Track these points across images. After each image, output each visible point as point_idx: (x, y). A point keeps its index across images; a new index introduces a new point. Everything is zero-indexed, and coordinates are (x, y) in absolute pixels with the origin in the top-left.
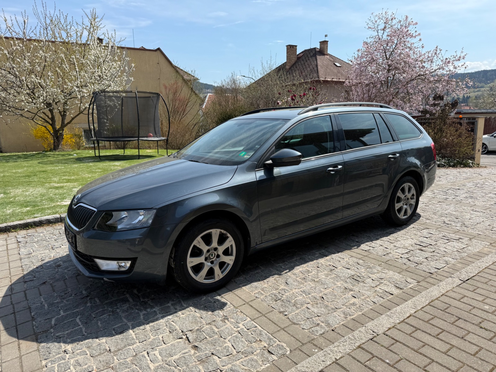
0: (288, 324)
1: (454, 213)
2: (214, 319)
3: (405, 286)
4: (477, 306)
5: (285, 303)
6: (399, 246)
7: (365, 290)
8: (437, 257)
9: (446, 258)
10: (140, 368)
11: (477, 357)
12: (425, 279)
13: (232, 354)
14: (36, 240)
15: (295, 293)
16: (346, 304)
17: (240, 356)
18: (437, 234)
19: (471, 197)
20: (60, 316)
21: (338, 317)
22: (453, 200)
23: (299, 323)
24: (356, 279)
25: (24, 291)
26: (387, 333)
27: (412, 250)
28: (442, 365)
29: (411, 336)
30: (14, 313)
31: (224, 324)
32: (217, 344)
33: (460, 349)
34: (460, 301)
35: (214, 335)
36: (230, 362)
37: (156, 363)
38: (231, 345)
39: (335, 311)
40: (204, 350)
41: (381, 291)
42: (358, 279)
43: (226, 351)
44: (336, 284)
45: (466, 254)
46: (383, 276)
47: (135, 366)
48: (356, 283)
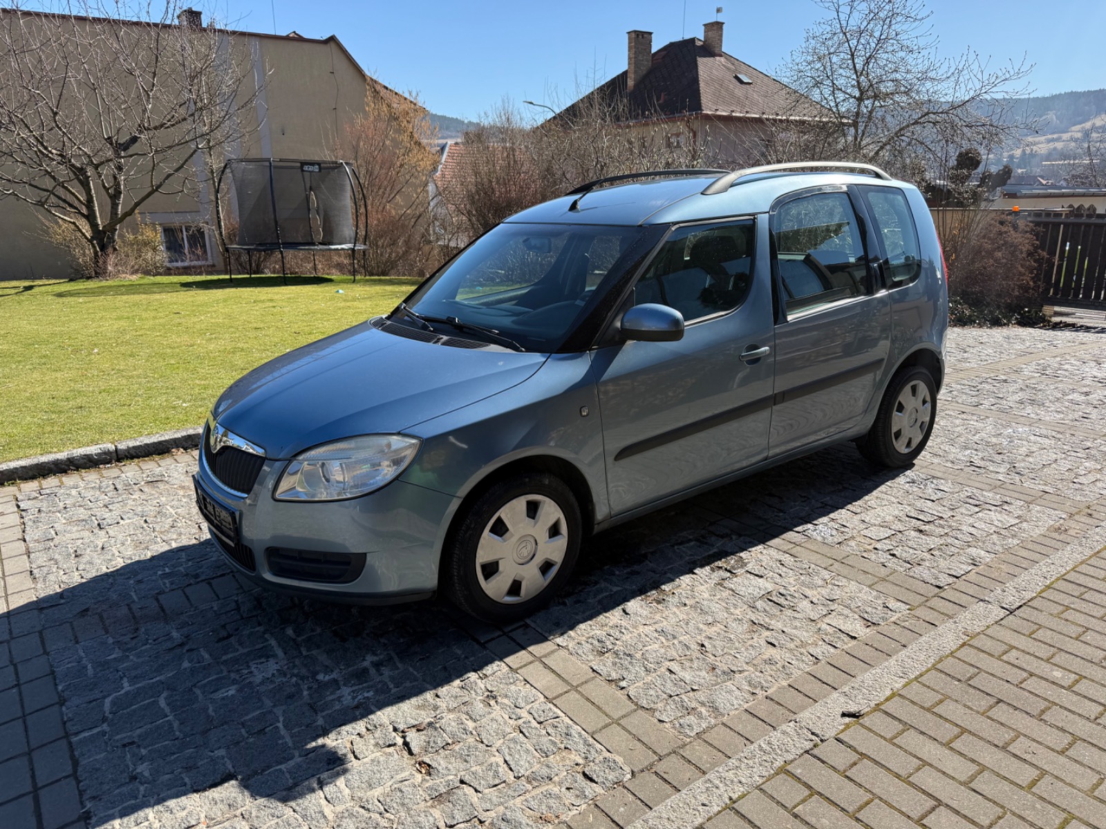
0: (628, 710)
1: (994, 440)
2: (466, 699)
3: (883, 618)
4: (1037, 672)
5: (621, 659)
6: (873, 521)
7: (796, 628)
8: (953, 549)
9: (973, 551)
10: (304, 817)
11: (1034, 794)
12: (927, 601)
13: (504, 782)
14: (61, 505)
15: (643, 636)
16: (755, 662)
17: (522, 787)
18: (957, 490)
19: (1032, 402)
20: (122, 692)
21: (737, 692)
22: (992, 407)
23: (652, 705)
24: (776, 600)
25: (40, 633)
26: (841, 736)
27: (900, 532)
28: (957, 813)
29: (894, 744)
30: (18, 685)
31: (487, 709)
32: (473, 757)
33: (998, 775)
34: (1001, 660)
35: (465, 736)
36: (502, 800)
37: (338, 804)
38: (503, 760)
39: (731, 679)
40: (445, 772)
41: (830, 630)
42: (782, 600)
43: (492, 774)
44: (732, 614)
45: (1016, 541)
46: (837, 594)
47: (292, 813)
48: (775, 610)
